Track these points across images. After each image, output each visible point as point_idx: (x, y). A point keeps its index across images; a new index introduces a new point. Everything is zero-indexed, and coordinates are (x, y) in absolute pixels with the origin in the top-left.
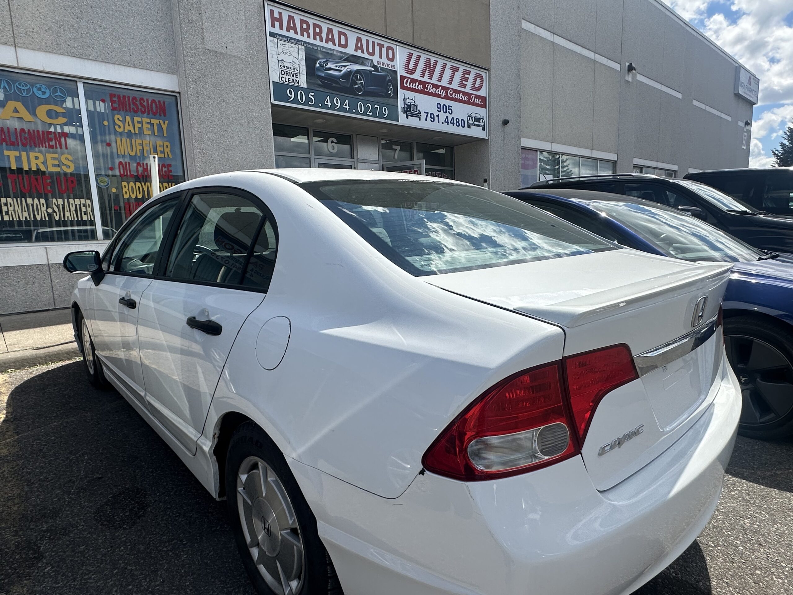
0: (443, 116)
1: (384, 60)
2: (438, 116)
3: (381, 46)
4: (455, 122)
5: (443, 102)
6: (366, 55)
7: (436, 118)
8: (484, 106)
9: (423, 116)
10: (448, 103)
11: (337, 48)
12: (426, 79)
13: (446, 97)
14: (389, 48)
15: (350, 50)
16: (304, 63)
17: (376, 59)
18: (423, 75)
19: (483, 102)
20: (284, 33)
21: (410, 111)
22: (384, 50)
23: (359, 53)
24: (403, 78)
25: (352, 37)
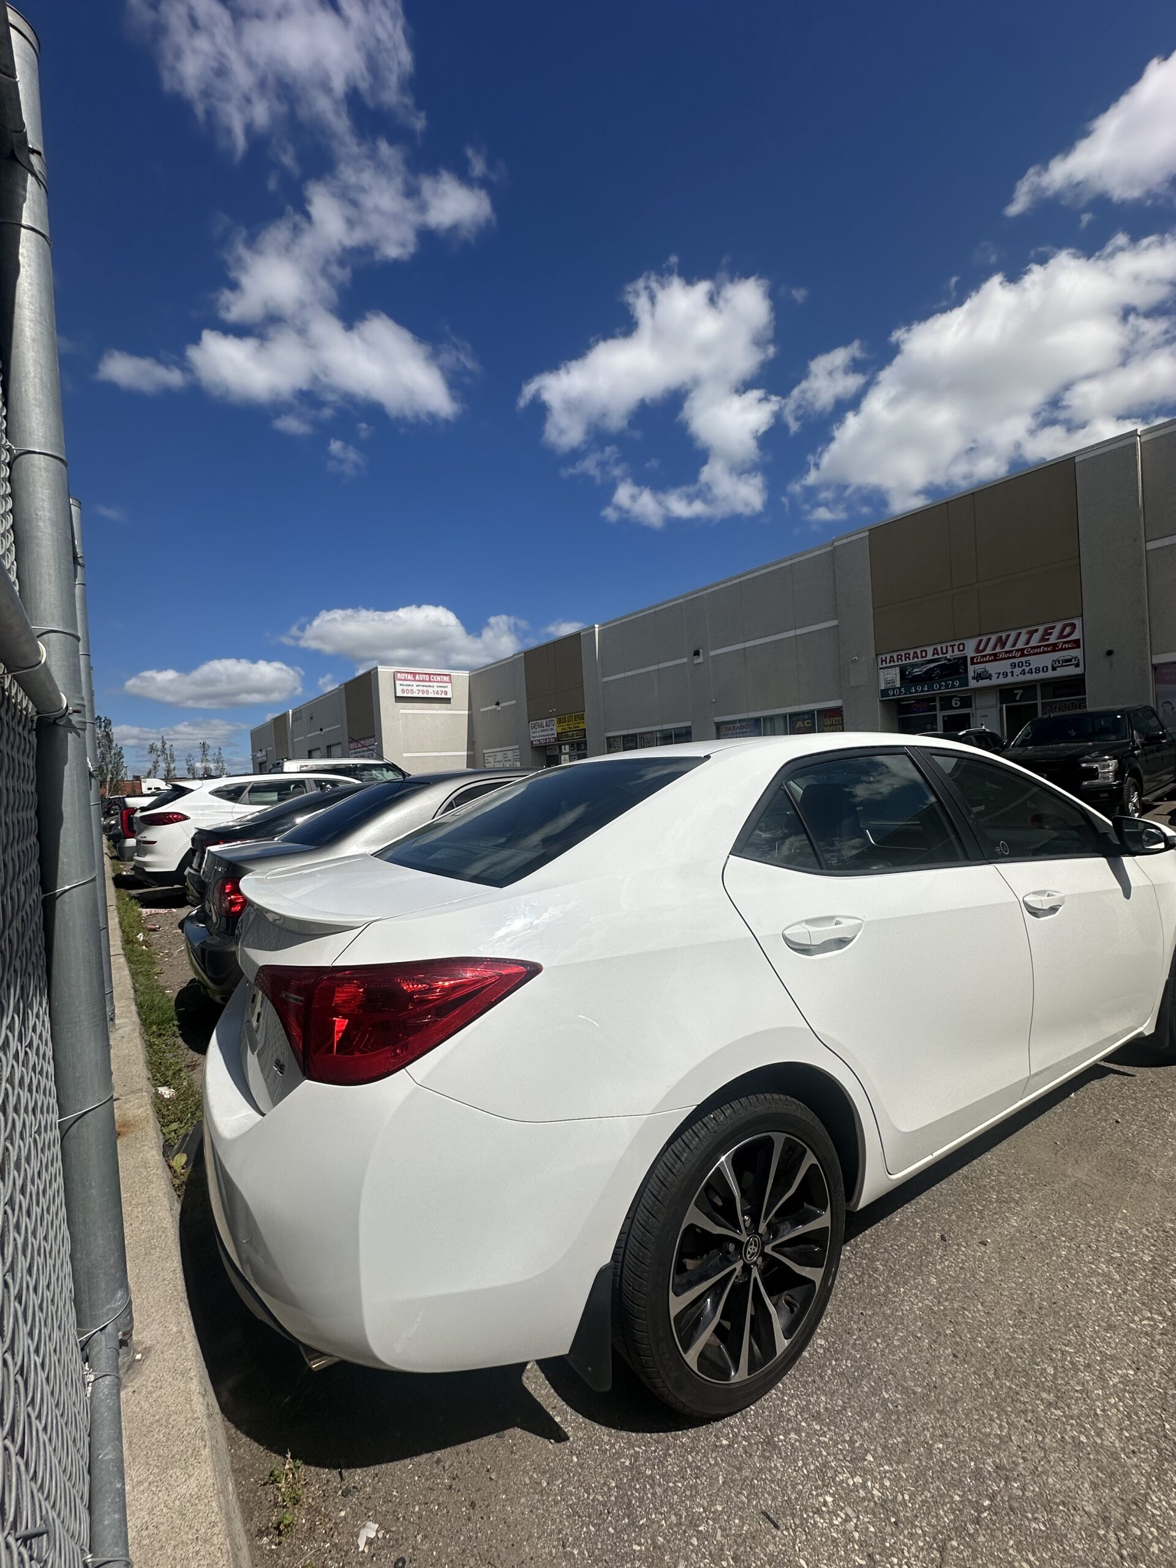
0: (1017, 671)
1: (956, 652)
2: (1012, 672)
3: (952, 646)
4: (1034, 670)
5: (1016, 661)
6: (941, 656)
7: (1010, 675)
8: (1078, 647)
9: (994, 676)
10: (1023, 659)
11: (920, 659)
12: (998, 650)
13: (1023, 655)
14: (959, 645)
15: (930, 657)
16: (898, 675)
17: (948, 656)
18: (994, 649)
19: (1076, 644)
20: (888, 665)
21: (978, 677)
22: (956, 648)
23: (936, 656)
24: (972, 658)
25: (930, 650)
